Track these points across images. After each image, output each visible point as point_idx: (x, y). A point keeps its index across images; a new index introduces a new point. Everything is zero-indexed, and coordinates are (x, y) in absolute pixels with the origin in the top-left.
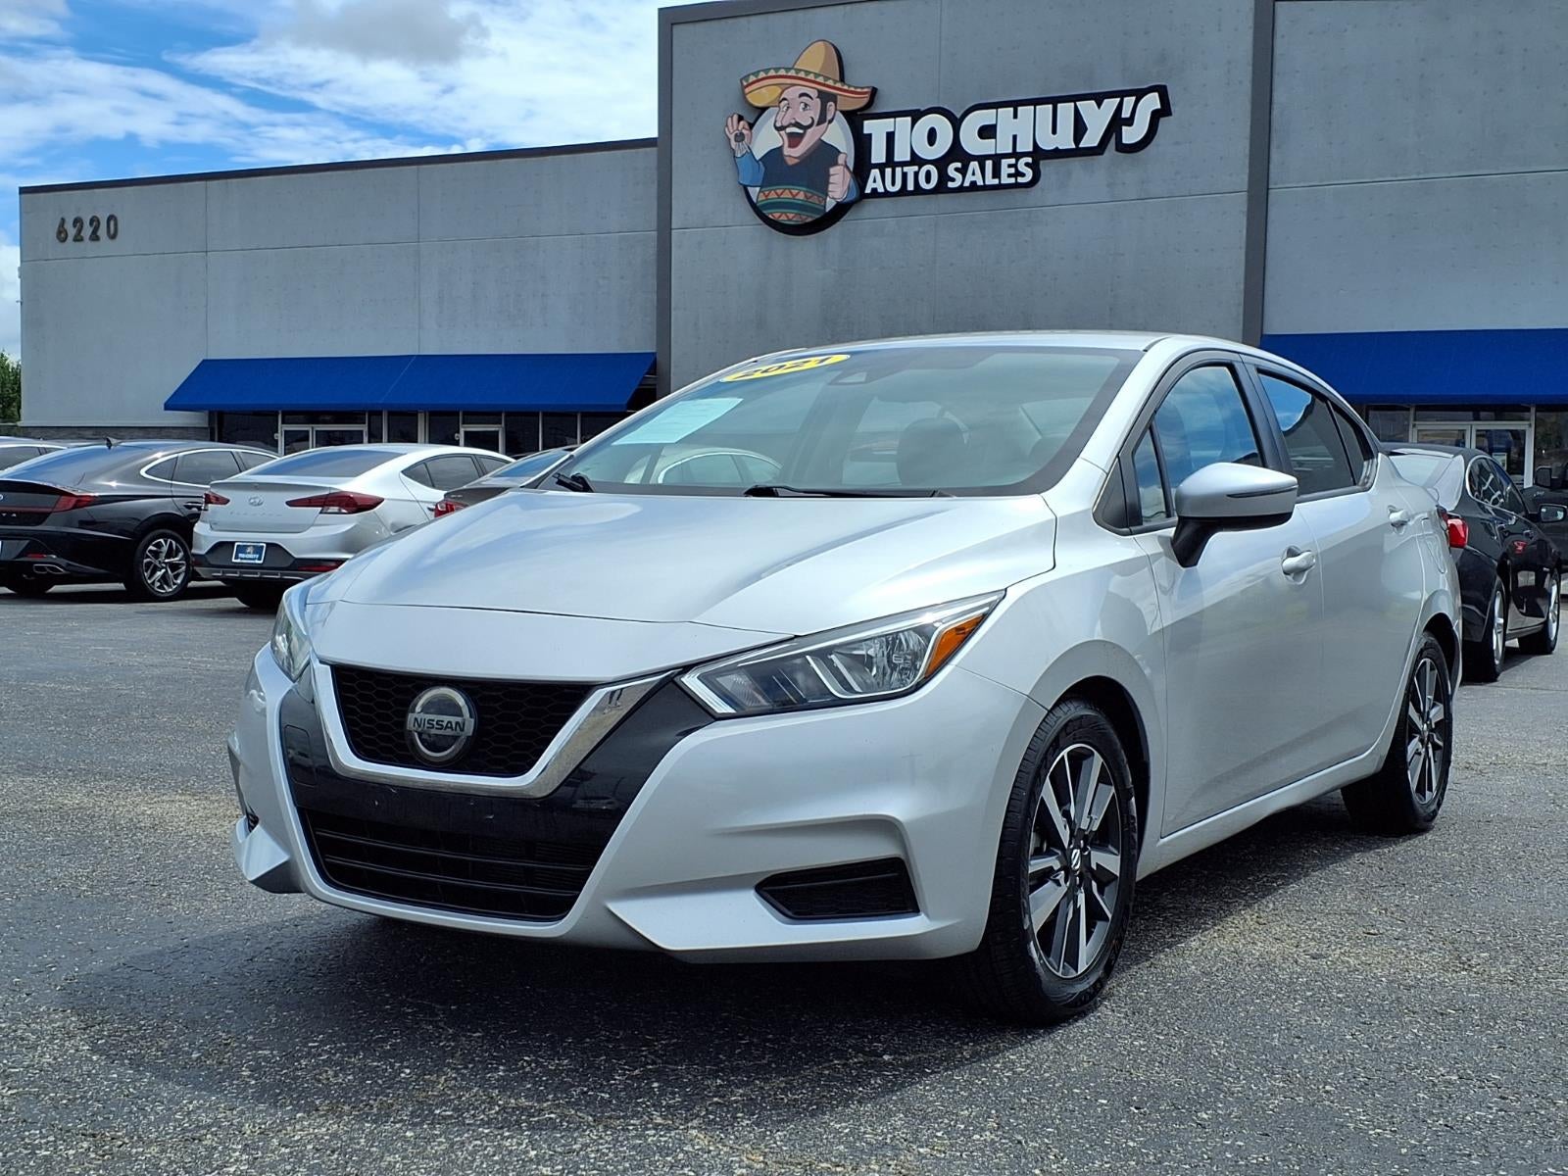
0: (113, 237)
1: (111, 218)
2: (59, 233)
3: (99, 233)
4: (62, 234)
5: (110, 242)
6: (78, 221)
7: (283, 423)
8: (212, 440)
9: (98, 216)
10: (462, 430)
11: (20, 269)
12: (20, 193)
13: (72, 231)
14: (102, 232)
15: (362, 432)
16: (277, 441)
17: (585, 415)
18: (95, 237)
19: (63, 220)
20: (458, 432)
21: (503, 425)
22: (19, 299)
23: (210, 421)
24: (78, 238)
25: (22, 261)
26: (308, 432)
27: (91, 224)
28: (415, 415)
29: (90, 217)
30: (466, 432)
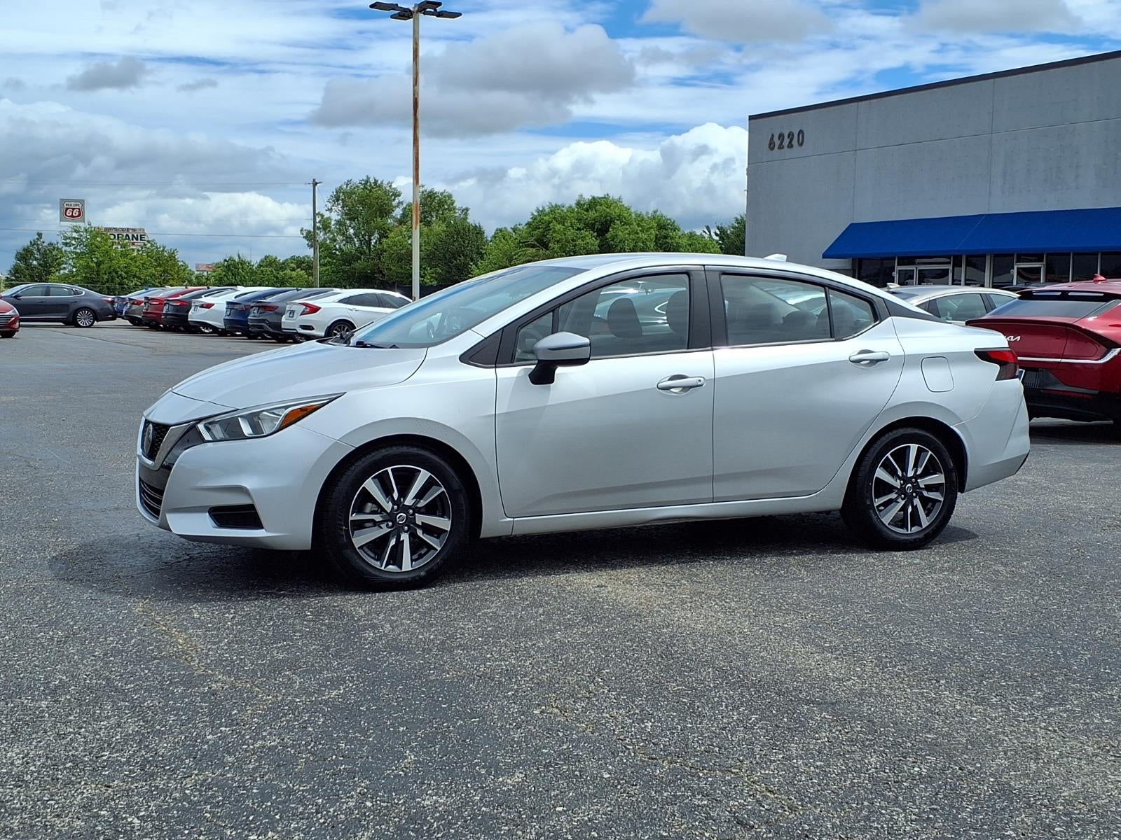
0: (801, 145)
1: (801, 132)
2: (770, 144)
3: (793, 143)
4: (771, 146)
5: (799, 148)
6: (781, 136)
7: (898, 265)
8: (854, 277)
9: (793, 131)
10: (1016, 267)
11: (748, 170)
12: (750, 119)
13: (777, 142)
14: (795, 142)
15: (948, 270)
16: (894, 278)
17: (1103, 254)
18: (790, 146)
19: (773, 136)
20: (1013, 268)
21: (1044, 263)
22: (746, 188)
23: (853, 264)
24: (781, 147)
25: (749, 164)
26: (913, 270)
27: (789, 137)
28: (984, 256)
29: (789, 131)
30: (1018, 268)
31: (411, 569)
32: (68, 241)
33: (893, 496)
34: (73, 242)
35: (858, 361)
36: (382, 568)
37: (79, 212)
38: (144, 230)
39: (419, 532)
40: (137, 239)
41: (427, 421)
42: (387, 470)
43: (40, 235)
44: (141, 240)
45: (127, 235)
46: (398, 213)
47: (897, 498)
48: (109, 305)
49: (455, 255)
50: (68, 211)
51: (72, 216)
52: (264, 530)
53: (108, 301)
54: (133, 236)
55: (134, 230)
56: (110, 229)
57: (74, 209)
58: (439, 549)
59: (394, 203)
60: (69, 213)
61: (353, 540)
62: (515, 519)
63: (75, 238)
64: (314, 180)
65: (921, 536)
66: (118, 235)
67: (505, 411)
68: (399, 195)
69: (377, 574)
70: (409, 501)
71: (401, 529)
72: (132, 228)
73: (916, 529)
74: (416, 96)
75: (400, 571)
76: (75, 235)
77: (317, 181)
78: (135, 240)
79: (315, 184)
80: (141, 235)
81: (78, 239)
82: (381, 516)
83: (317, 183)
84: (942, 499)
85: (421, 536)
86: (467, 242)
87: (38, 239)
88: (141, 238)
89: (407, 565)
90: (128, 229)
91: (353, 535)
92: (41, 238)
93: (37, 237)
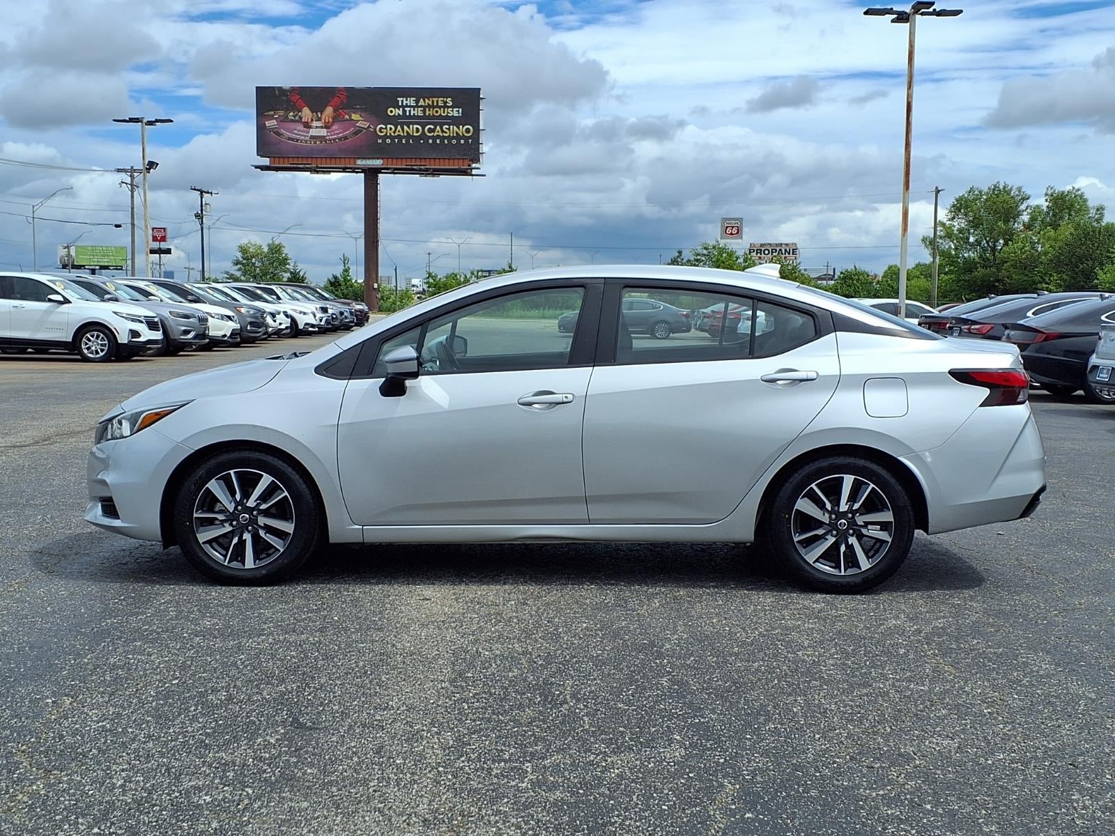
31: (254, 567)
32: (699, 257)
33: (820, 532)
34: (703, 258)
35: (773, 381)
36: (226, 564)
37: (738, 230)
38: (796, 244)
39: (262, 533)
40: (789, 254)
41: (265, 428)
42: (230, 473)
43: (680, 252)
44: (793, 254)
45: (780, 250)
46: (1025, 218)
47: (826, 534)
48: (684, 319)
49: (1081, 260)
50: (728, 229)
51: (731, 234)
52: (120, 521)
53: (683, 315)
54: (786, 250)
55: (787, 245)
56: (765, 245)
57: (733, 227)
58: (282, 550)
59: (1023, 207)
60: (729, 231)
61: (198, 535)
62: (364, 527)
63: (704, 255)
64: (937, 188)
65: (858, 580)
66: (772, 250)
67: (348, 422)
68: (1028, 199)
69: (219, 568)
70: (251, 503)
71: (245, 529)
72: (785, 242)
73: (851, 571)
74: (910, 100)
75: (243, 568)
76: (705, 252)
77: (940, 189)
78: (787, 255)
79: (938, 191)
80: (793, 250)
81: (707, 255)
82: (225, 516)
83: (939, 191)
84: (890, 540)
85: (264, 536)
86: (1096, 245)
87: (678, 256)
88: (793, 252)
89: (250, 563)
90: (781, 244)
91: (197, 531)
92: (681, 255)
93: (678, 254)
